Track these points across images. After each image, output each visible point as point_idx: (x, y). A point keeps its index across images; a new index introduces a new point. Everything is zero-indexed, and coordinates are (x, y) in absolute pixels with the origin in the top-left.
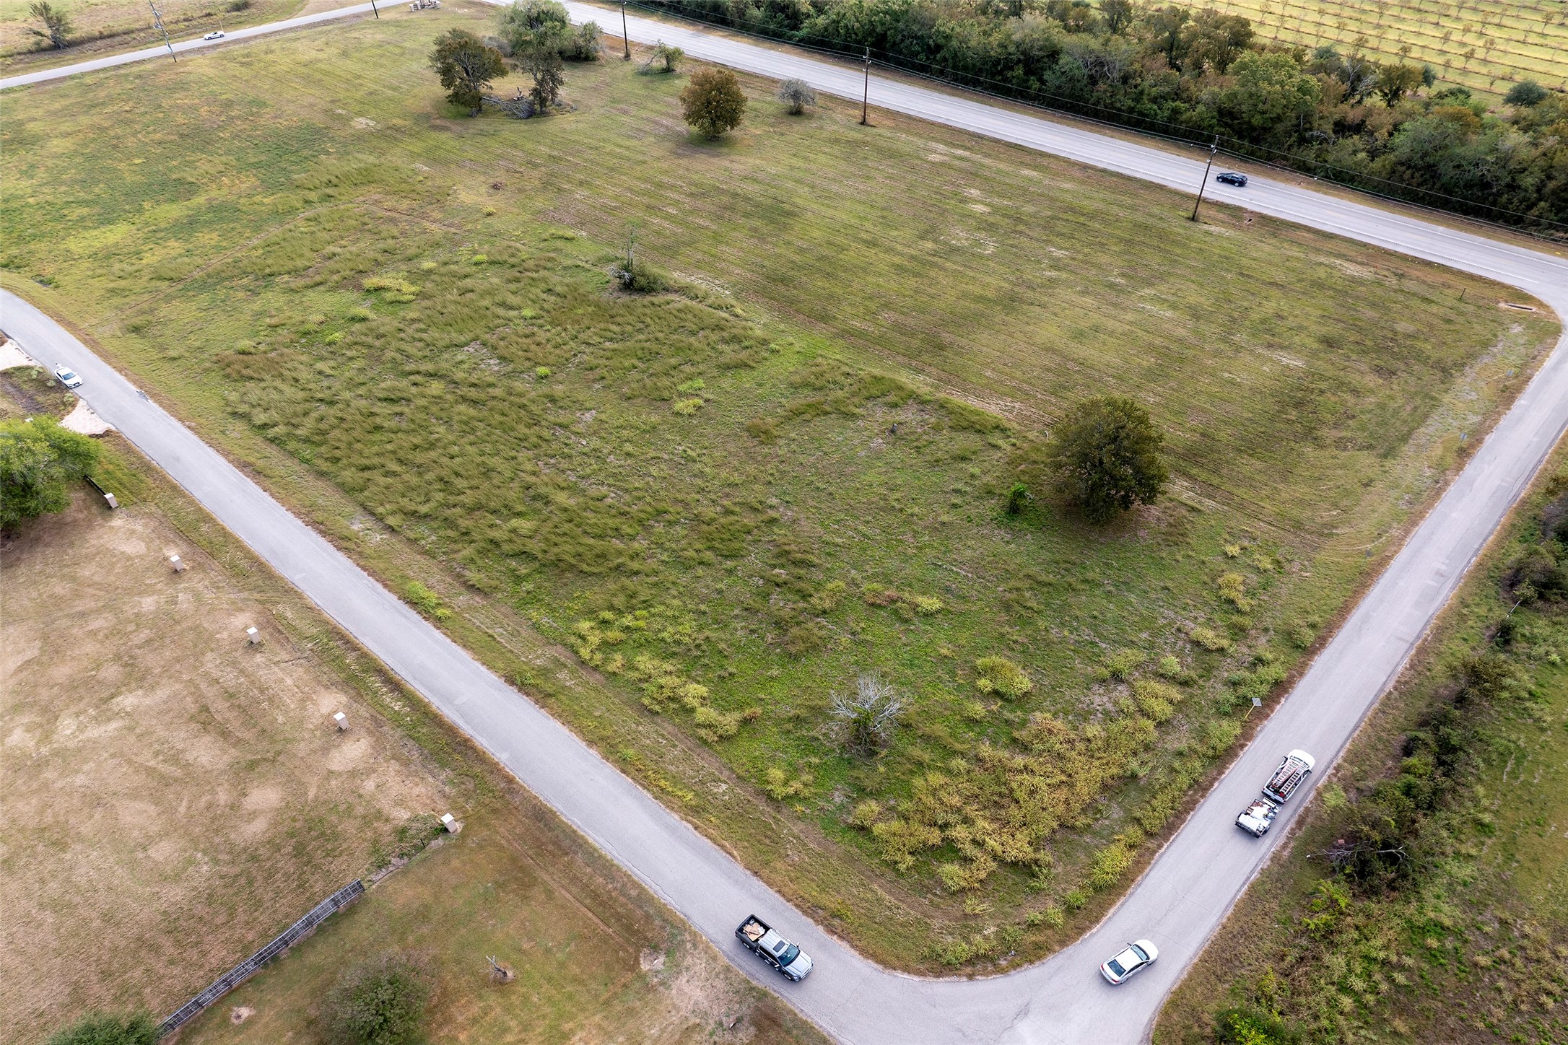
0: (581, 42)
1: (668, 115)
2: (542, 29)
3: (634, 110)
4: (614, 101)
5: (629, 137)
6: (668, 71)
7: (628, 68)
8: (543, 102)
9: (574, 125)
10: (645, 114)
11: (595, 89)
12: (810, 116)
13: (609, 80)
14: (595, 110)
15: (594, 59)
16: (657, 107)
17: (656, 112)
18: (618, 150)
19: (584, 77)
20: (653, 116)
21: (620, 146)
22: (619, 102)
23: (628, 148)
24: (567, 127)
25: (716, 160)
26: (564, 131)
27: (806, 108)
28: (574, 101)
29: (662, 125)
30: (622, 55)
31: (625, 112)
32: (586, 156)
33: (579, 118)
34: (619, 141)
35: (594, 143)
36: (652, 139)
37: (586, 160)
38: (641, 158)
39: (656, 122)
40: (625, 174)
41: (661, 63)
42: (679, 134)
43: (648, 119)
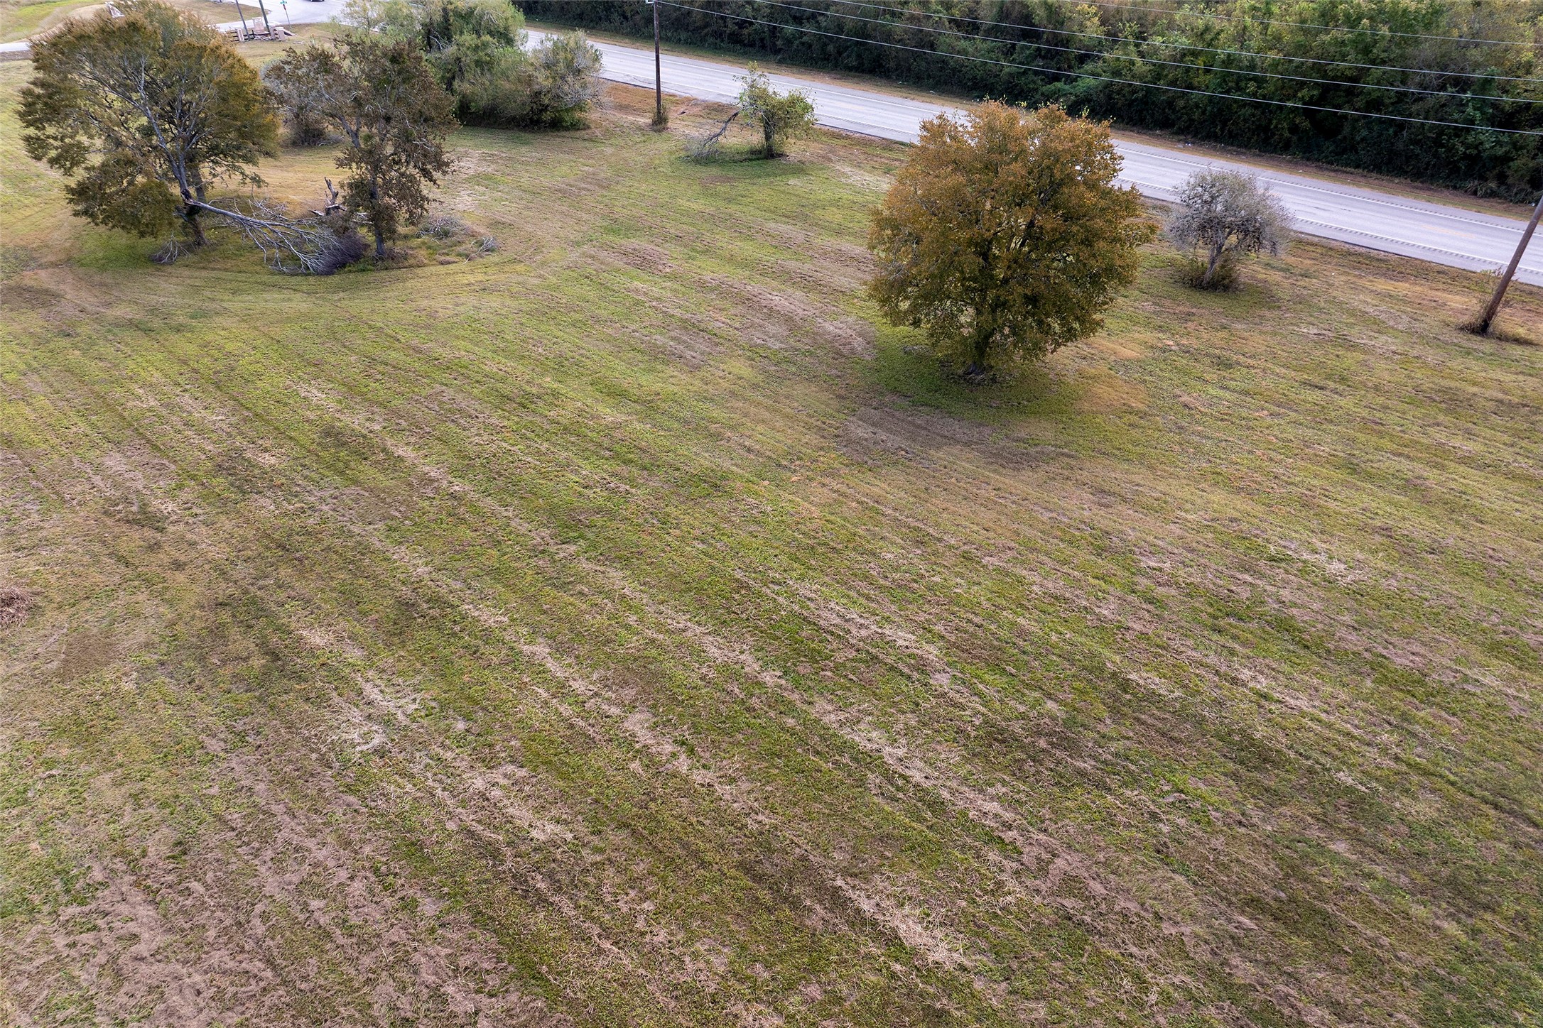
0: (543, 80)
1: (786, 276)
2: (451, 50)
3: (673, 259)
4: (615, 226)
5: (658, 356)
6: (767, 155)
7: (661, 147)
8: (382, 222)
9: (469, 301)
10: (711, 271)
11: (563, 194)
12: (1264, 297)
13: (605, 173)
14: (553, 253)
15: (575, 126)
16: (747, 249)
17: (745, 264)
18: (609, 413)
19: (540, 163)
20: (735, 277)
21: (617, 395)
22: (630, 230)
23: (649, 406)
24: (442, 305)
25: (1020, 484)
26: (429, 323)
27: (1251, 268)
28: (495, 224)
29: (771, 313)
30: (645, 120)
31: (644, 263)
32: (475, 440)
33: (494, 277)
34: (622, 372)
35: (519, 373)
36: (740, 367)
37: (466, 464)
38: (702, 458)
39: (748, 302)
40: (627, 558)
41: (748, 137)
42: (838, 352)
43: (723, 290)
